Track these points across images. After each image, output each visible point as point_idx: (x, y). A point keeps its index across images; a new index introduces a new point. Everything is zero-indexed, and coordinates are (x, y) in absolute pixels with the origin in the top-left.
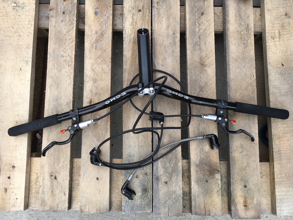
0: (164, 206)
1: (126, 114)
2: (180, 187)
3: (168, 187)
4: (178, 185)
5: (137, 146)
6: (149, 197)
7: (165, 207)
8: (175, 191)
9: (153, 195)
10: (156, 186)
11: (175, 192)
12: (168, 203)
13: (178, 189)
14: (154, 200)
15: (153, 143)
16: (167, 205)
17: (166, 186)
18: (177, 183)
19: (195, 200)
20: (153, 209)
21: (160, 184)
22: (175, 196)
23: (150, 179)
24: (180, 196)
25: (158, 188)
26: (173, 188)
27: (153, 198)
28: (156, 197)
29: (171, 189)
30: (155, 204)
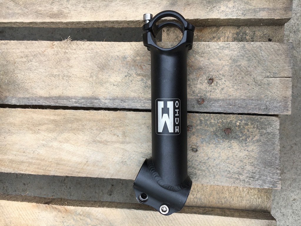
0: (266, 86)
1: (50, 169)
2: (223, 48)
3: (221, 76)
4: (217, 51)
5: (122, 146)
6: (243, 122)
7: (268, 84)
8: (231, 59)
9: (239, 114)
10: (217, 104)
11: (234, 60)
12: (259, 78)
13: (227, 52)
14: (250, 112)
15: (119, 107)
16: (265, 80)
17: (219, 81)
18: (213, 55)
19: (255, 11)
20: (273, 113)
21: (213, 96)
22: (243, 59)
23: (202, 119)
24: (243, 47)
25: (223, 100)
26: (224, 64)
27: (246, 112)
28: (244, 105)
29: (227, 68)
30: (259, 109)
